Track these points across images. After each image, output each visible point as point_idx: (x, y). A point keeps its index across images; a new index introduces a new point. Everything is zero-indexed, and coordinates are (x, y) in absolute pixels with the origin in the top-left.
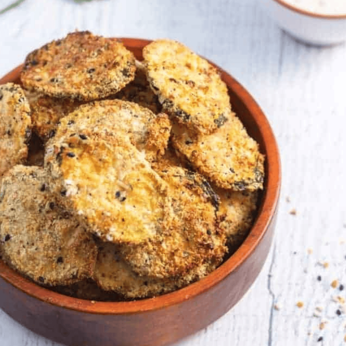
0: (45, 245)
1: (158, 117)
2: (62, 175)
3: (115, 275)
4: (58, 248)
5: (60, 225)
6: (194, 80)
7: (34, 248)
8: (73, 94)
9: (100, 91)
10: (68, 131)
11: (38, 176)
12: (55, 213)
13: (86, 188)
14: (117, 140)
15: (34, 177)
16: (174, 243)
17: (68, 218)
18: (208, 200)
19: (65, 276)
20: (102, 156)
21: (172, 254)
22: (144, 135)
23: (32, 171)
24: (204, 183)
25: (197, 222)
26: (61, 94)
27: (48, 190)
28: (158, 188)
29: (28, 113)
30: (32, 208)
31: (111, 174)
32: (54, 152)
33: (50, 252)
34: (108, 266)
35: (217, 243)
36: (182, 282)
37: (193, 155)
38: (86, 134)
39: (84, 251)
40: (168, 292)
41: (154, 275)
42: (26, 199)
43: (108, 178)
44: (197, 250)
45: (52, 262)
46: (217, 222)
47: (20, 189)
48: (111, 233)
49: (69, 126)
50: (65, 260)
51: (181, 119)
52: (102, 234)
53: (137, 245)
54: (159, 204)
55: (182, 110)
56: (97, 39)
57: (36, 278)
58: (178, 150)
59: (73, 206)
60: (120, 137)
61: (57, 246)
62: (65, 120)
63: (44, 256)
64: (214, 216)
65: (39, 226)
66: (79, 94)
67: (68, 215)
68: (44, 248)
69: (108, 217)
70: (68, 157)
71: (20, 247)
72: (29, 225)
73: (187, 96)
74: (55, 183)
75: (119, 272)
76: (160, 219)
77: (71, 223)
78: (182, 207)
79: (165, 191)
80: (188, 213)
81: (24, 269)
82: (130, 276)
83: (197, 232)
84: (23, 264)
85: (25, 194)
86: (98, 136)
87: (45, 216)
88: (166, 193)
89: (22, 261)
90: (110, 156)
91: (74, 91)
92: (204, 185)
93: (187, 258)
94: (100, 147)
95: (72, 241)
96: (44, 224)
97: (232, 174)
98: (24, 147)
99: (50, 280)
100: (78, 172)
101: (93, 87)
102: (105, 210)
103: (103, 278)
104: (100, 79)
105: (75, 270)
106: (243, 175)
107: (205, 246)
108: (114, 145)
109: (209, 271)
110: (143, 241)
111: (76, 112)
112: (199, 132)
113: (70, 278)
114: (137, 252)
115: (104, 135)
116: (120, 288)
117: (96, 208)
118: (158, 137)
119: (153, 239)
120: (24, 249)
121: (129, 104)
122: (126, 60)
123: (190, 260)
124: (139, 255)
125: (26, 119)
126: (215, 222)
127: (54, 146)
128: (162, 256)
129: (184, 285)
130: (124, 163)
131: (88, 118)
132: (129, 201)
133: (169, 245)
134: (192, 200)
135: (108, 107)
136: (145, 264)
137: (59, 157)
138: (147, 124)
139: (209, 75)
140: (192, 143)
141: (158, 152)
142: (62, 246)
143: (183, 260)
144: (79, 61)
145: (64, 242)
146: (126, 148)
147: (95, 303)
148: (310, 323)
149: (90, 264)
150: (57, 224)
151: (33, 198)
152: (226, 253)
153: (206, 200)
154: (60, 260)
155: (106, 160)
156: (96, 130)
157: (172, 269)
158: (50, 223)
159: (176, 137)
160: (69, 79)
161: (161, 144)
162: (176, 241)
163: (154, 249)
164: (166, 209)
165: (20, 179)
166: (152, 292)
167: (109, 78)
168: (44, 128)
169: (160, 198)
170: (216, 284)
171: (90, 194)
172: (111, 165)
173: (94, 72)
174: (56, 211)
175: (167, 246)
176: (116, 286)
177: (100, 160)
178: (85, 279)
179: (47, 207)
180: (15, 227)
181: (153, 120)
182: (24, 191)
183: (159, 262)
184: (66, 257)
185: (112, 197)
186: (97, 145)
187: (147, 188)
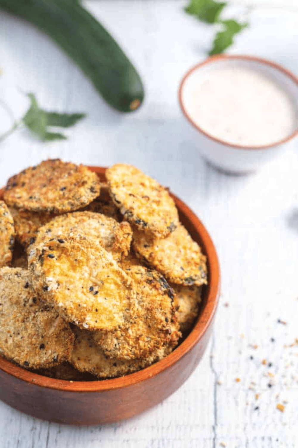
0: (29, 334)
1: (122, 225)
2: (44, 273)
3: (89, 359)
4: (41, 336)
5: (42, 317)
6: (148, 195)
7: (19, 337)
8: (49, 207)
9: (72, 205)
10: (46, 238)
11: (22, 275)
12: (37, 307)
13: (64, 284)
14: (89, 243)
15: (18, 277)
16: (139, 330)
17: (48, 310)
18: (165, 293)
19: (47, 360)
20: (77, 257)
21: (137, 339)
22: (110, 240)
23: (17, 272)
24: (161, 279)
25: (157, 311)
26: (39, 208)
27: (31, 287)
28: (125, 283)
29: (12, 224)
30: (17, 303)
31: (86, 271)
32: (37, 255)
33: (33, 340)
34: (83, 350)
35: (173, 329)
36: (145, 363)
37: (151, 256)
38: (63, 239)
39: (63, 339)
40: (134, 372)
41: (123, 357)
42: (12, 295)
43: (83, 275)
44: (158, 335)
45: (36, 348)
46: (173, 311)
47: (7, 287)
48: (87, 322)
49: (46, 233)
50: (47, 346)
51: (140, 227)
52: (79, 323)
53: (109, 332)
54: (126, 296)
55: (141, 219)
56: (67, 164)
57: (21, 363)
58: (138, 252)
59: (54, 299)
60: (92, 241)
61: (40, 334)
62: (43, 229)
63: (28, 344)
64: (171, 306)
65: (24, 318)
66: (54, 208)
67: (49, 308)
68: (28, 337)
69: (84, 308)
70: (48, 257)
71: (7, 337)
72: (15, 318)
73: (144, 208)
74: (38, 281)
75: (92, 356)
76: (127, 309)
77: (51, 314)
78: (144, 299)
79: (130, 285)
80: (149, 303)
81: (11, 355)
82: (101, 359)
83: (157, 320)
84: (10, 351)
85: (11, 291)
86: (74, 241)
87: (28, 309)
88: (131, 287)
89: (9, 349)
90: (84, 257)
91: (50, 205)
92: (161, 281)
93: (150, 341)
94: (75, 249)
95: (52, 330)
96: (28, 316)
97: (182, 271)
98: (8, 252)
99: (33, 364)
100: (57, 271)
101: (66, 202)
102: (82, 302)
103: (78, 361)
104: (72, 195)
105: (55, 355)
106: (191, 273)
107: (164, 332)
108: (87, 248)
109: (167, 353)
110: (114, 328)
111: (52, 222)
112: (156, 236)
113: (52, 362)
114: (107, 338)
115: (78, 239)
116: (93, 369)
117: (73, 300)
118: (122, 241)
119: (122, 326)
120: (11, 339)
121: (97, 215)
122: (91, 180)
123: (152, 343)
124: (109, 340)
125: (10, 229)
126: (172, 311)
127: (37, 249)
128: (129, 341)
129: (147, 365)
130: (96, 262)
131: (63, 226)
132: (101, 294)
133: (134, 331)
134: (152, 293)
135: (79, 218)
136: (114, 348)
137: (41, 258)
138: (113, 231)
139: (159, 191)
140: (149, 246)
141: (123, 253)
142: (44, 335)
143: (146, 344)
144: (53, 181)
145: (45, 331)
146: (97, 250)
147: (73, 383)
148: (247, 395)
149: (68, 349)
150: (40, 315)
151: (18, 295)
152: (179, 337)
153: (163, 293)
154: (42, 346)
155: (81, 260)
156: (72, 235)
157: (137, 352)
158: (33, 315)
159: (136, 241)
160: (45, 196)
161: (125, 247)
162: (140, 327)
163: (122, 335)
164: (132, 301)
165: (7, 278)
166: (120, 372)
167: (79, 193)
168: (25, 236)
169: (127, 291)
170: (174, 364)
171: (68, 289)
172: (85, 264)
173: (66, 190)
174: (38, 305)
175: (133, 332)
176: (90, 368)
177: (76, 260)
178: (64, 362)
179: (31, 301)
180: (3, 319)
181: (118, 227)
182: (11, 288)
183: (126, 346)
184: (47, 344)
185: (87, 291)
186: (73, 248)
187: (116, 284)
